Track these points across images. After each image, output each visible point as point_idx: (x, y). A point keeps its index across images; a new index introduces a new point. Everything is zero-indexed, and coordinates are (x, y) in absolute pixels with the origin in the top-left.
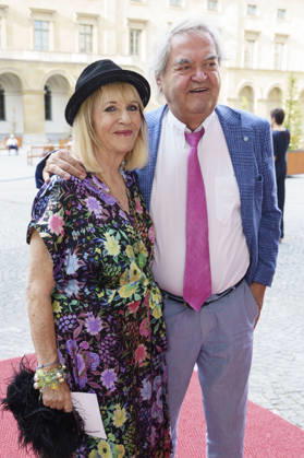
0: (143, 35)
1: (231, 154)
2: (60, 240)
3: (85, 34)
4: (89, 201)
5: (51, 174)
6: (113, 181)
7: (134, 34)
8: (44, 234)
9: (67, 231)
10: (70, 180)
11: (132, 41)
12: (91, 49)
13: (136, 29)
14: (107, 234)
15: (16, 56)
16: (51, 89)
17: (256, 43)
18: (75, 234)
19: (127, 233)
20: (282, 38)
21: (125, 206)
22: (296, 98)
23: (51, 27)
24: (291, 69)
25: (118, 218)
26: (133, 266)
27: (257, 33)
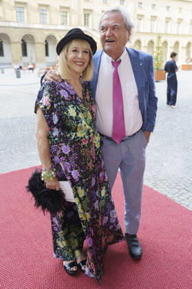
0: (90, 16)
1: (134, 71)
2: (48, 108)
3: (64, 16)
4: (62, 91)
6: (75, 84)
7: (86, 16)
8: (42, 107)
9: (52, 104)
10: (53, 82)
11: (85, 19)
12: (67, 23)
13: (87, 14)
14: (70, 107)
15: (31, 26)
16: (48, 42)
17: (142, 21)
18: (55, 105)
19: (80, 107)
20: (154, 18)
21: (80, 95)
22: (160, 45)
23: (48, 12)
24: (158, 32)
25: (75, 100)
26: (84, 122)
27: (143, 16)
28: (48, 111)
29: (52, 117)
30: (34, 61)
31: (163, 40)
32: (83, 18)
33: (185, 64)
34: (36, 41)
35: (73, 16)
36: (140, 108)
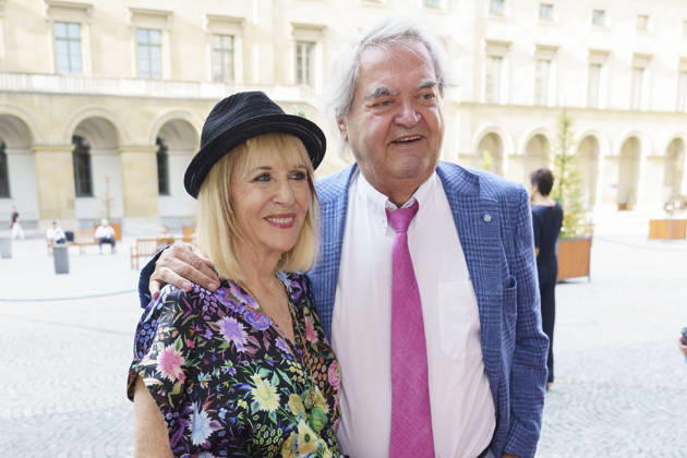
0: (318, 51)
2: (177, 389)
3: (222, 50)
4: (225, 324)
5: (162, 284)
6: (267, 292)
7: (304, 49)
8: (150, 381)
9: (190, 374)
10: (191, 292)
11: (299, 60)
12: (232, 75)
13: (306, 41)
14: (256, 377)
15: (106, 88)
16: (168, 143)
17: (505, 62)
18: (203, 378)
19: (290, 375)
20: (547, 52)
21: (286, 329)
22: (572, 151)
23: (165, 38)
24: (562, 104)
25: (274, 351)
26: (303, 427)
27: (507, 45)
28: (175, 398)
29: (187, 417)
30: (117, 212)
31: (579, 131)
32: (291, 55)
33: (662, 216)
34: (125, 141)
35: (256, 51)
36: (488, 372)
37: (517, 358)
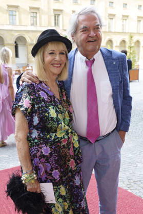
0: (61, 17)
1: (107, 70)
2: (29, 110)
3: (33, 17)
4: (41, 93)
5: (23, 82)
8: (22, 109)
9: (33, 105)
10: (31, 84)
11: (55, 20)
13: (57, 14)
14: (50, 108)
16: (18, 43)
18: (36, 107)
19: (59, 108)
23: (17, 13)
25: (54, 101)
28: (29, 113)
29: (33, 118)
34: (6, 42)
35: (43, 17)
37: (123, 103)
